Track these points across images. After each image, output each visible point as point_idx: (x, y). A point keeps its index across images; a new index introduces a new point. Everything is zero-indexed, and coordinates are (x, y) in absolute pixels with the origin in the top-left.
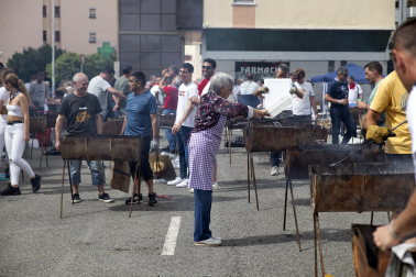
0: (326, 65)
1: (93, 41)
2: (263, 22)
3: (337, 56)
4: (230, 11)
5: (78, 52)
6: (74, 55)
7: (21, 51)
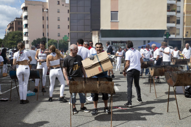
0: (143, 42)
1: (59, 36)
2: (121, 27)
3: (147, 39)
4: (109, 24)
5: (55, 39)
6: (53, 40)
7: (36, 39)
